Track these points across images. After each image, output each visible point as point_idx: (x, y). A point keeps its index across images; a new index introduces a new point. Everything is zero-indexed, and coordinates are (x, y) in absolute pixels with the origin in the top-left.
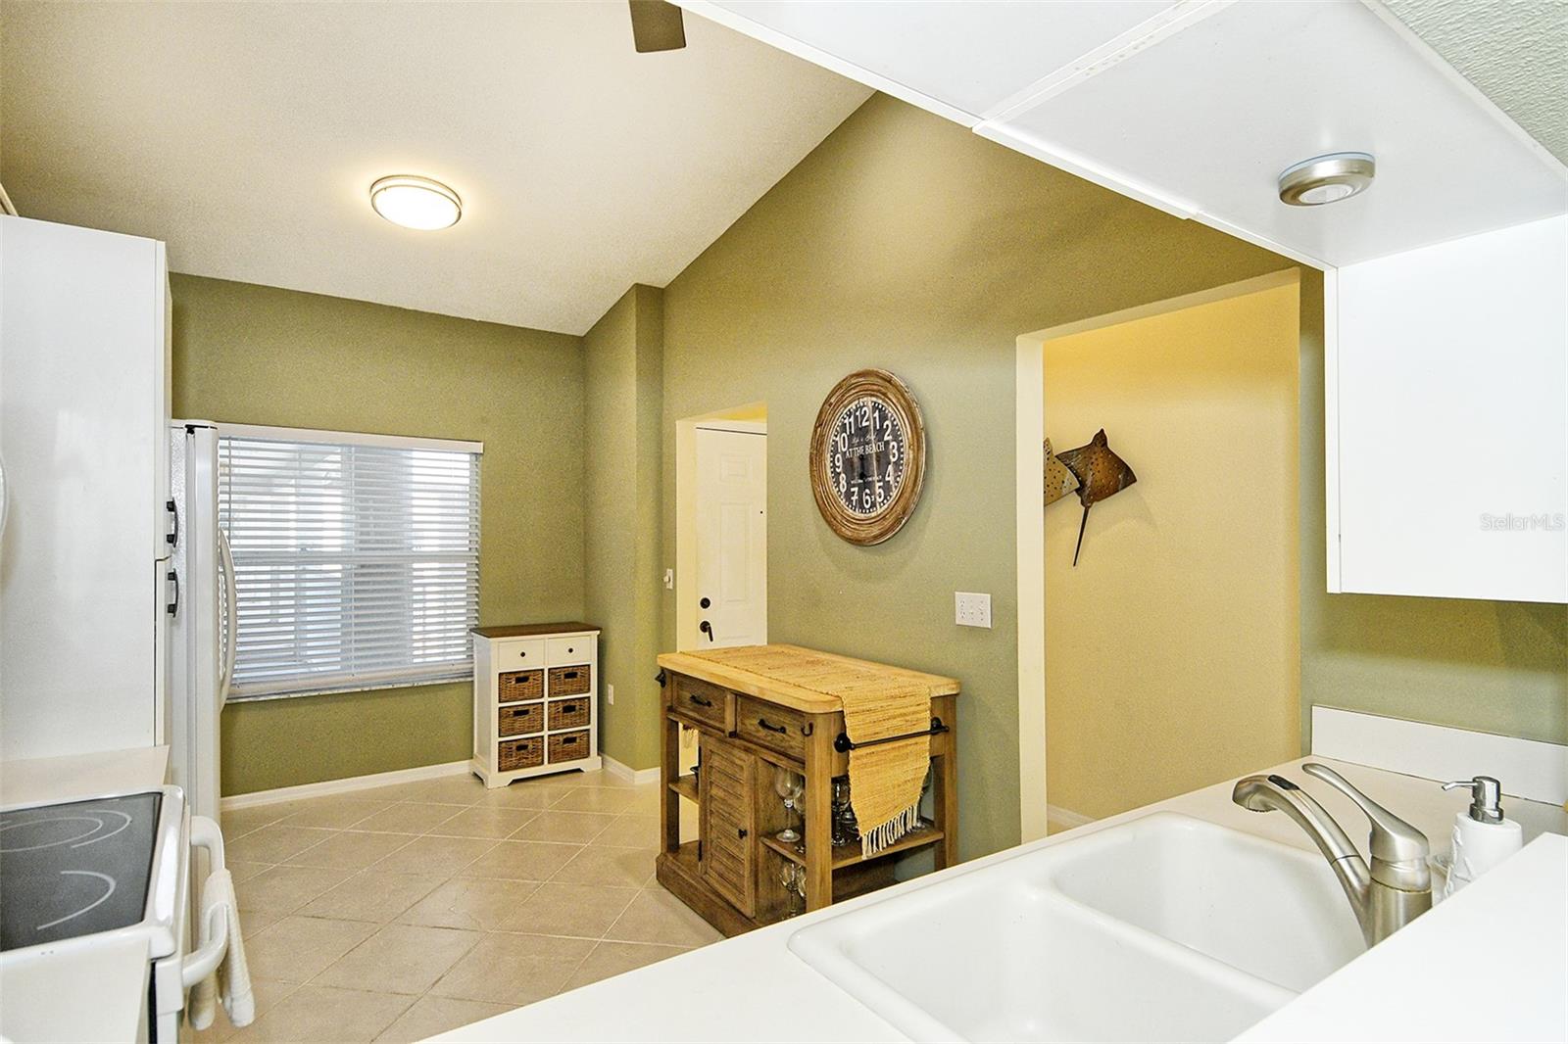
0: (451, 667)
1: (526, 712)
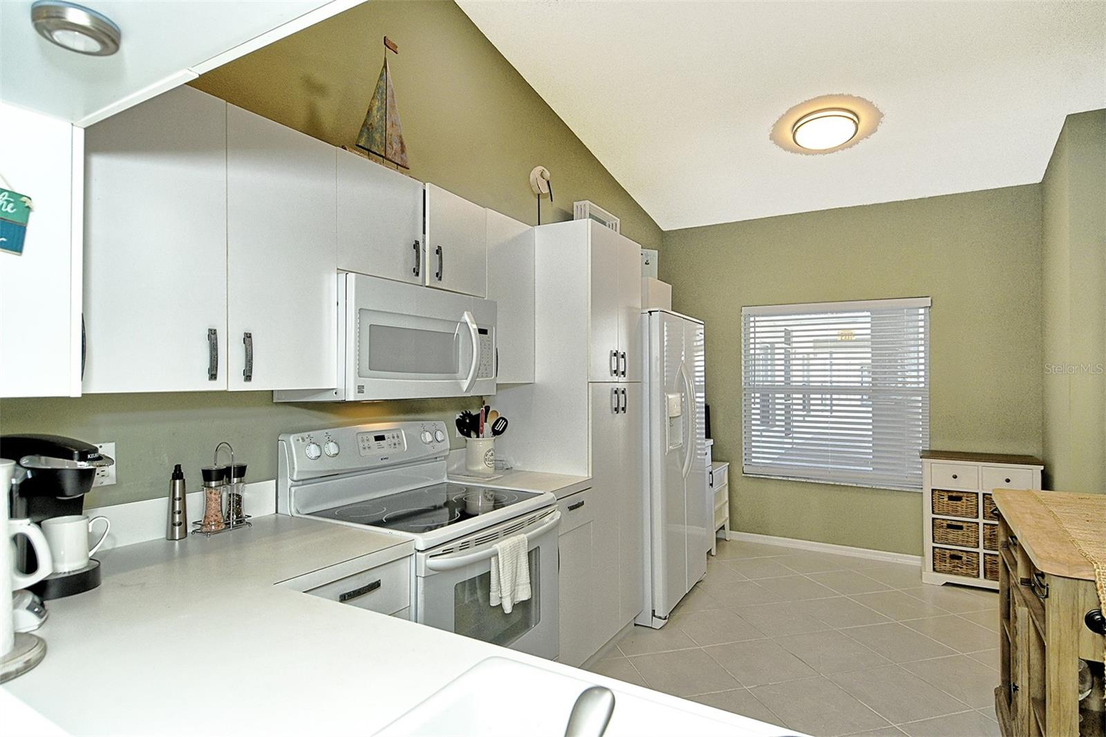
0: (905, 479)
1: (961, 528)
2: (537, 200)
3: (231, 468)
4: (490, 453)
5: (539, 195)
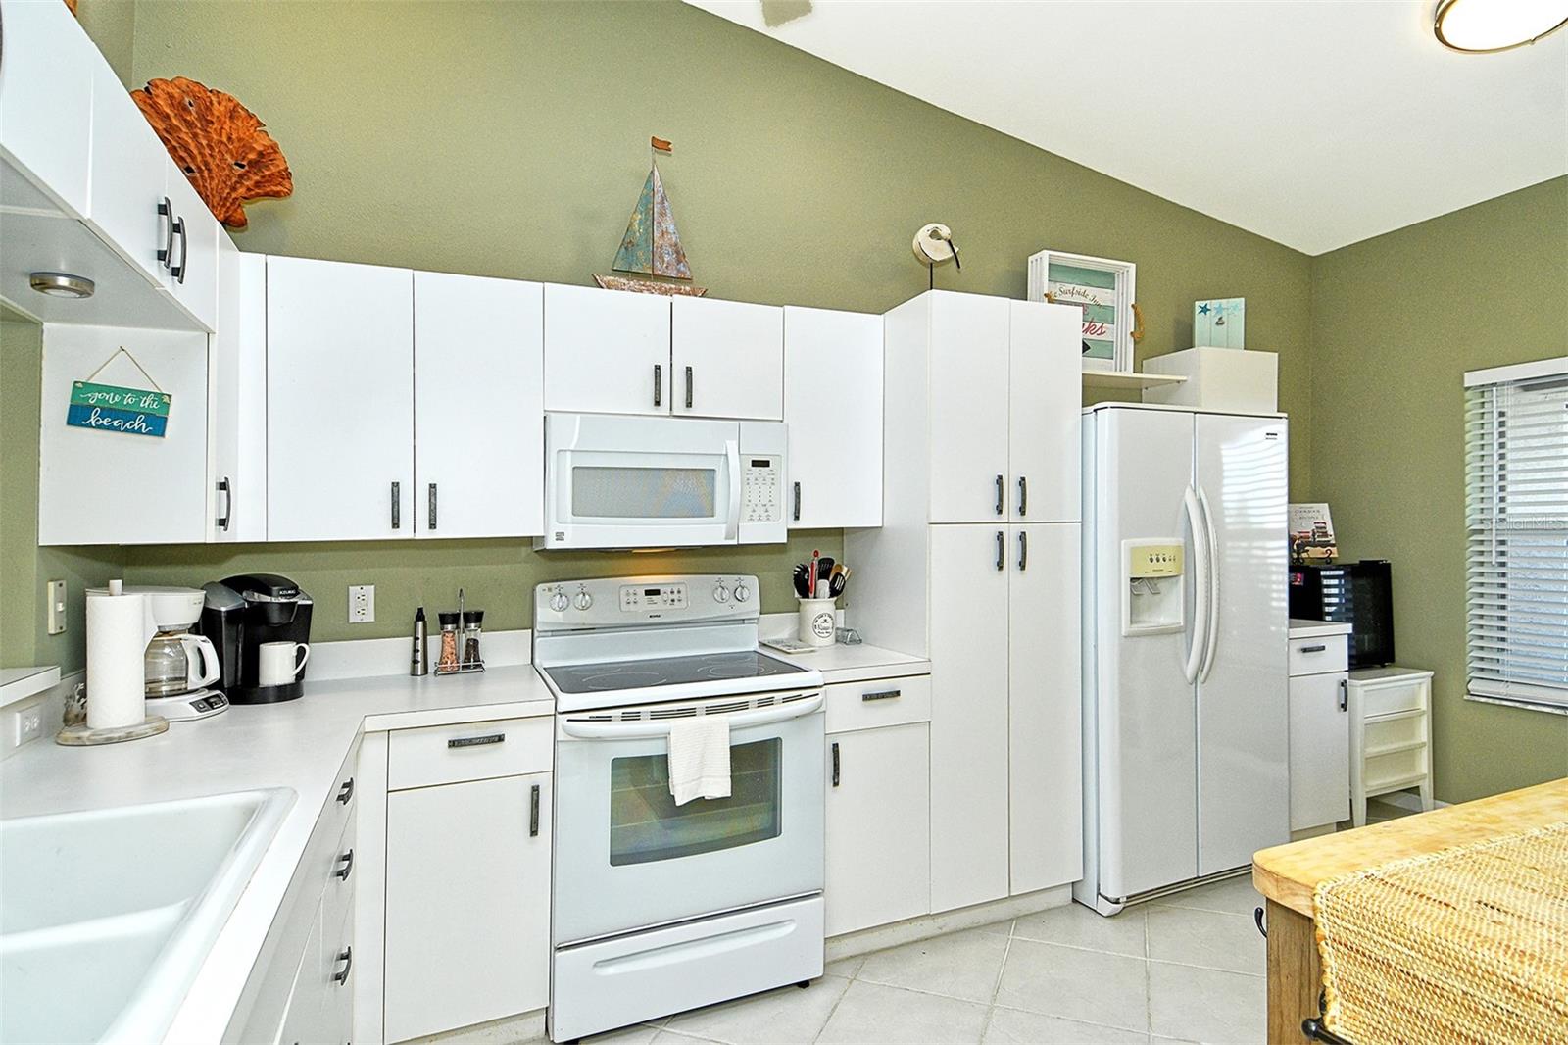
2: (929, 270)
3: (459, 614)
4: (822, 619)
5: (931, 264)
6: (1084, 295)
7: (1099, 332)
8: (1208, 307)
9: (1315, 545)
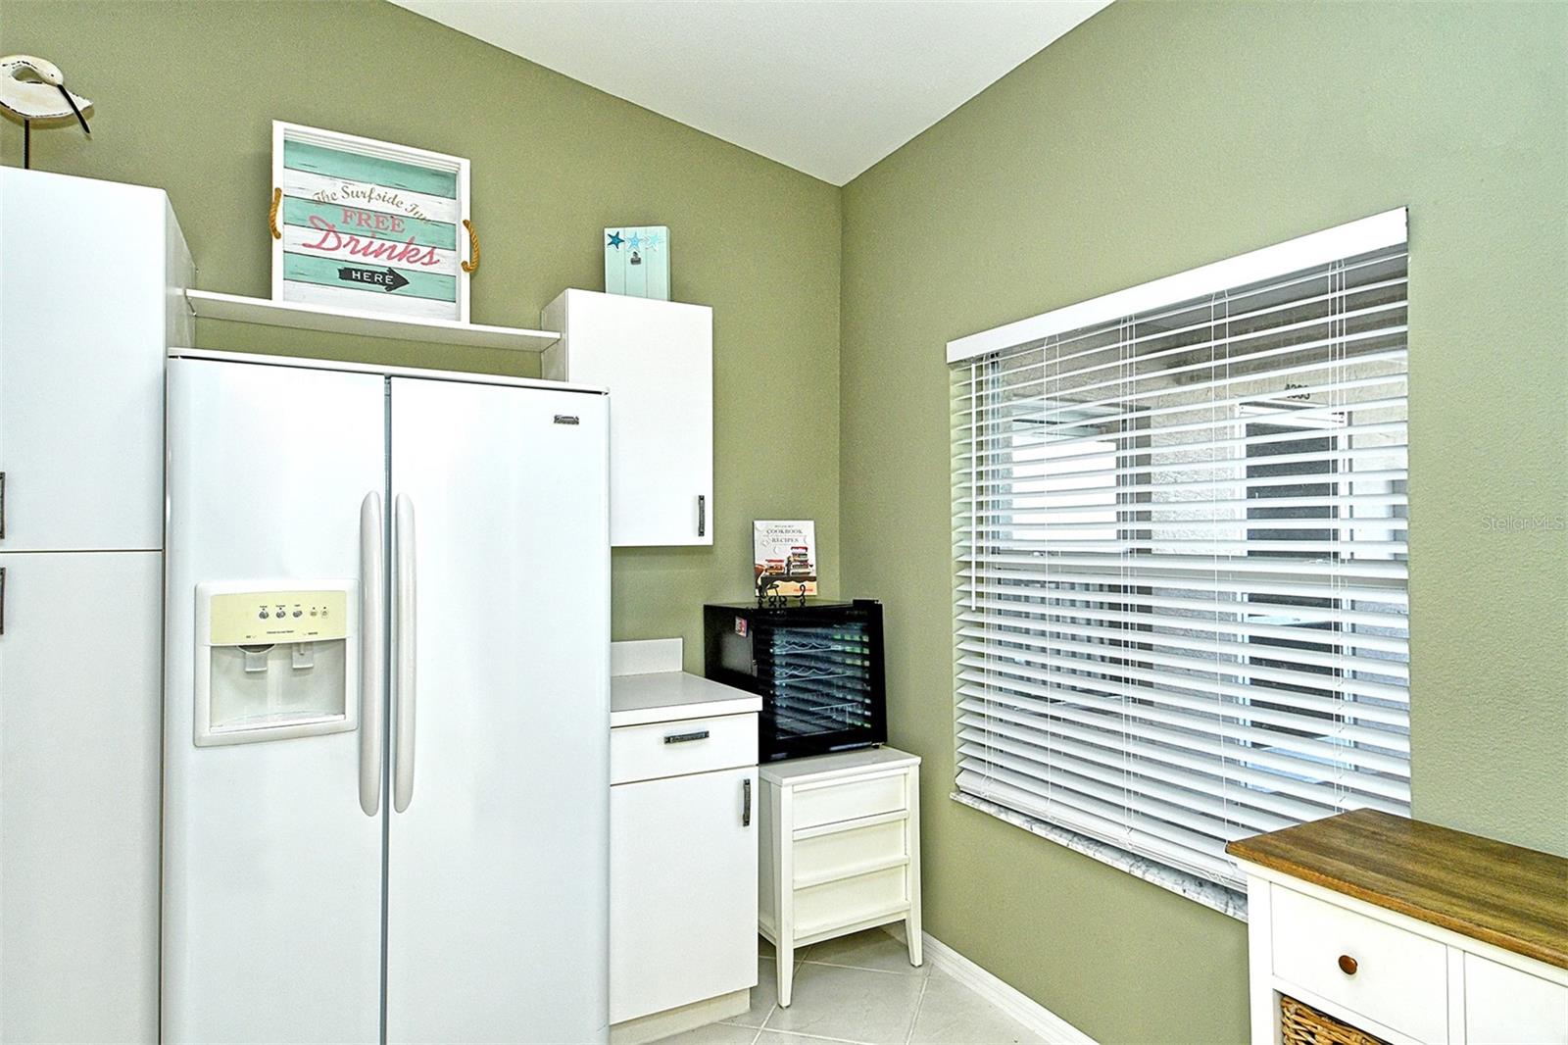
6: (393, 201)
7: (426, 260)
8: (621, 237)
9: (787, 579)
